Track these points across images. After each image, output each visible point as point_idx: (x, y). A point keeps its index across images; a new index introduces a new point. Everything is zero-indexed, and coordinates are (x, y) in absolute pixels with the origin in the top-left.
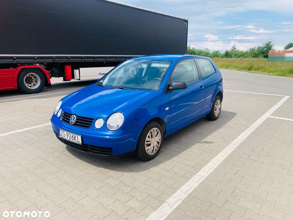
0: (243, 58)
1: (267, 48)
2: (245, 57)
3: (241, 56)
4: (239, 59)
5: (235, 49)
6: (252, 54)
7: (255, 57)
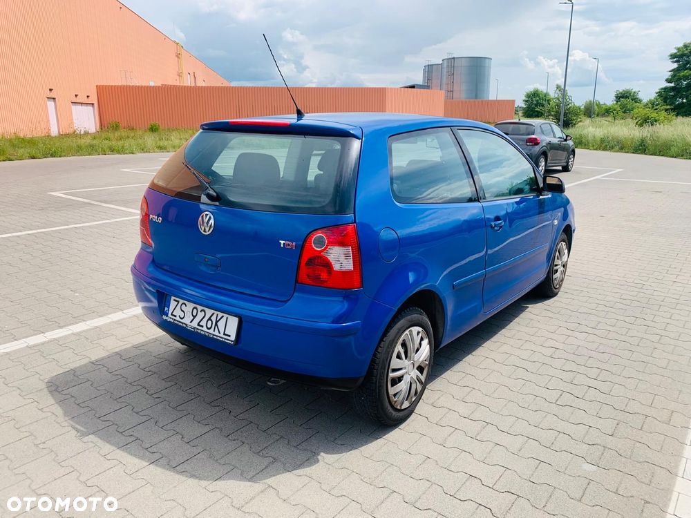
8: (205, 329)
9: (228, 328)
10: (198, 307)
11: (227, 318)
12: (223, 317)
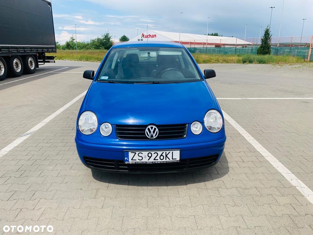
0: (86, 49)
1: (106, 39)
2: (88, 49)
3: (83, 47)
4: (82, 51)
5: (73, 40)
6: (93, 45)
7: (97, 49)
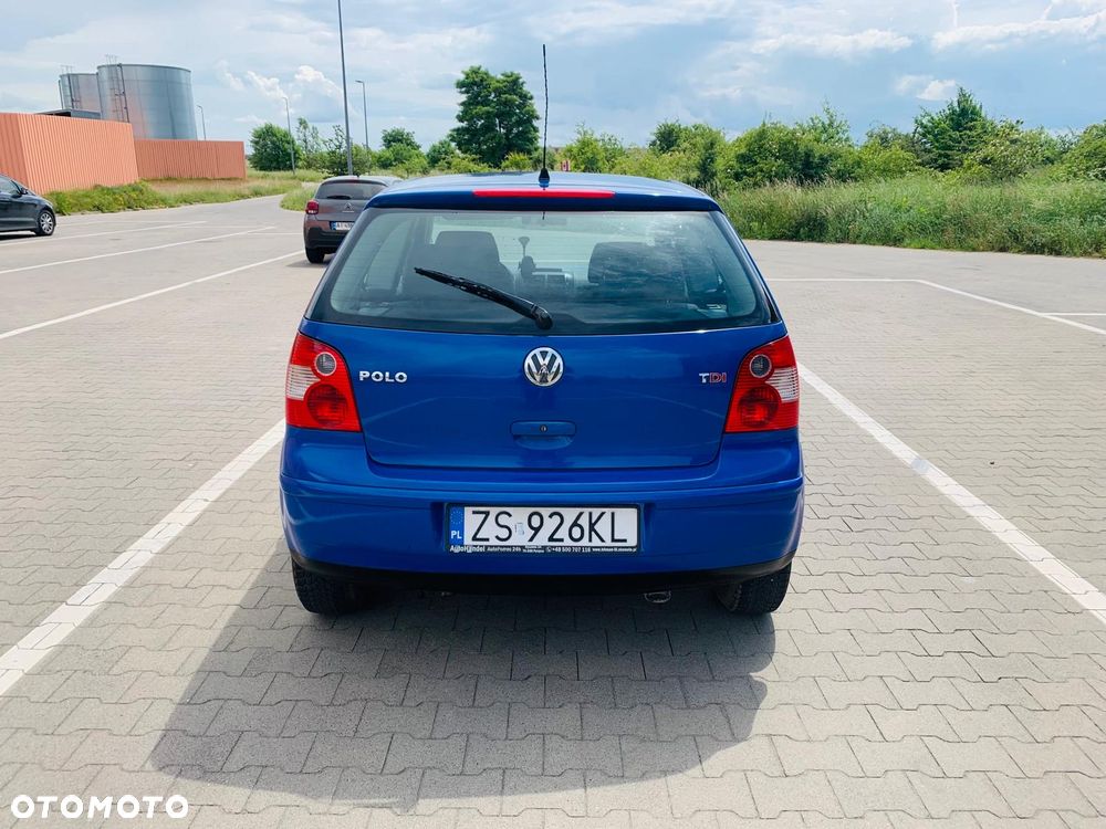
8: (568, 542)
9: (622, 528)
10: (542, 510)
11: (613, 514)
12: (603, 514)
